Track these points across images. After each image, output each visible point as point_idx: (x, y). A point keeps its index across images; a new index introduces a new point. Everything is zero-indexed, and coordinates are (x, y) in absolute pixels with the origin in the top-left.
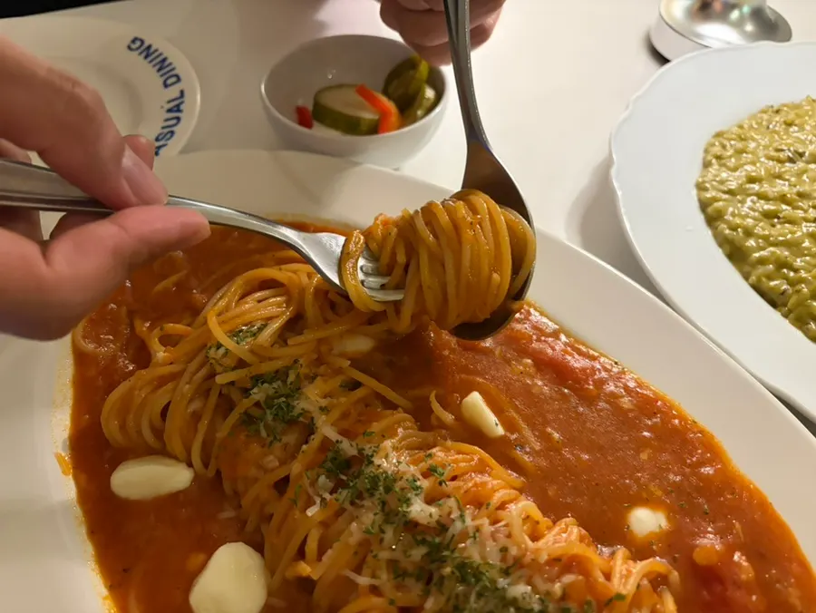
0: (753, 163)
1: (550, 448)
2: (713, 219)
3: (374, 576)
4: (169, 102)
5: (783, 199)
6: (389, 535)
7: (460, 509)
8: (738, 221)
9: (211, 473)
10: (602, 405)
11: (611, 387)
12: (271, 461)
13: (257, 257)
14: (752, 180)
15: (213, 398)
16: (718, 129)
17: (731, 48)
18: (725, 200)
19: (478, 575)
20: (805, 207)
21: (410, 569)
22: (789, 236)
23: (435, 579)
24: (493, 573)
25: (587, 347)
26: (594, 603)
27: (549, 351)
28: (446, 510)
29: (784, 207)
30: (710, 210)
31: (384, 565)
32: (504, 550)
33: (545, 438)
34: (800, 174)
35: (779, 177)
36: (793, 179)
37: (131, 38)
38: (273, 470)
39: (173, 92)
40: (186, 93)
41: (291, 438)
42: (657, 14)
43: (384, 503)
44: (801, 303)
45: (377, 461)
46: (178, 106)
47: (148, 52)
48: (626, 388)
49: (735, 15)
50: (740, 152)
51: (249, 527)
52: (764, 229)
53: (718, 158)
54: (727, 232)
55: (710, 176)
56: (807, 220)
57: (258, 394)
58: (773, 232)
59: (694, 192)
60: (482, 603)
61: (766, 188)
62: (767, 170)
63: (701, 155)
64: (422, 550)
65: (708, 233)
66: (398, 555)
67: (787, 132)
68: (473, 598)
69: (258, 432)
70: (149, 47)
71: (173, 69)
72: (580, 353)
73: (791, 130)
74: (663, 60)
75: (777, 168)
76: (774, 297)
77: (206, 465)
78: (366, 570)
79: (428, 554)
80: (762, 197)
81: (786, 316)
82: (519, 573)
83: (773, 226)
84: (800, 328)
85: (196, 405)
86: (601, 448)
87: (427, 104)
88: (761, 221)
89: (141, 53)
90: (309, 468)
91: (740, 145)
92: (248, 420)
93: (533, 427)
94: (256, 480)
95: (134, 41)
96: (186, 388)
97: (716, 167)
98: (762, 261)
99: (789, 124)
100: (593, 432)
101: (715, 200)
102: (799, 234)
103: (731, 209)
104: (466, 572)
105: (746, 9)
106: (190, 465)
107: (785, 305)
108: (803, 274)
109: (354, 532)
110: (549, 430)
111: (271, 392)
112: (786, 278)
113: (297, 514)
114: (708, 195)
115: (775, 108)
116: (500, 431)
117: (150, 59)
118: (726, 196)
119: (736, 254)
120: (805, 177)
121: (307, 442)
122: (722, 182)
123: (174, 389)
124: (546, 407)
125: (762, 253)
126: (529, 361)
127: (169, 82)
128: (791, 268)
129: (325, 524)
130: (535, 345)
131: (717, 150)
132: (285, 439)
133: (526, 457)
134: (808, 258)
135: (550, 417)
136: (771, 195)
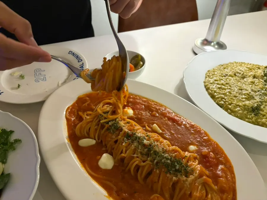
0: (216, 77)
1: (172, 134)
2: (207, 89)
3: (137, 154)
4: (80, 65)
5: (223, 84)
6: (140, 147)
7: (154, 141)
8: (213, 89)
9: (100, 141)
10: (183, 126)
11: (184, 123)
12: (114, 137)
13: (105, 98)
14: (216, 81)
15: (100, 125)
16: (208, 70)
17: (212, 51)
18: (210, 85)
19: (158, 153)
20: (228, 86)
21: (145, 153)
22: (224, 92)
23: (150, 154)
24: (161, 153)
25: (179, 115)
26: (181, 158)
27: (171, 116)
28: (151, 142)
29: (223, 86)
30: (206, 87)
31: (139, 153)
32: (163, 149)
33: (171, 133)
34: (226, 79)
35: (222, 80)
36: (225, 80)
37: (69, 51)
38: (114, 138)
39: (81, 63)
40: (84, 63)
41: (117, 132)
42: (194, 44)
43: (138, 141)
44: (227, 106)
45: (136, 134)
46: (82, 66)
47: (73, 54)
48: (188, 123)
49: (212, 44)
50: (213, 75)
51: (109, 151)
52: (218, 91)
53: (208, 76)
54: (210, 92)
55: (207, 80)
56: (228, 89)
57: (110, 123)
58: (220, 91)
59: (203, 84)
60: (159, 158)
61: (219, 82)
62: (219, 78)
63: (205, 75)
64: (147, 149)
65: (206, 93)
66: (142, 151)
67: (224, 70)
68: (157, 157)
69: (110, 131)
70: (74, 53)
71: (80, 58)
72: (178, 117)
73: (225, 69)
74: (196, 54)
75: (221, 78)
76: (221, 105)
77: (99, 140)
78: (135, 153)
79: (148, 150)
80: (218, 84)
81: (223, 109)
82: (166, 153)
83: (220, 90)
84: (226, 111)
85: (96, 127)
86: (183, 135)
87: (141, 65)
88: (218, 89)
89: (72, 55)
90: (122, 137)
91: (213, 73)
92: (108, 129)
93: (168, 131)
94: (110, 141)
95: (70, 52)
96: (94, 123)
97: (208, 78)
98: (218, 98)
99: (225, 68)
100: (181, 131)
101: (208, 85)
102: (226, 92)
103: (211, 87)
104: (156, 153)
105: (215, 43)
106: (95, 139)
107: (223, 107)
108: (227, 100)
109: (133, 147)
110: (171, 131)
111: (113, 123)
112: (223, 101)
113: (120, 146)
114: (206, 84)
115: (222, 65)
116: (161, 131)
117: (74, 56)
118: (210, 84)
119: (213, 97)
120: (228, 80)
121: (121, 132)
122: (209, 81)
123: (91, 124)
124: (171, 127)
125: (218, 96)
126: (167, 118)
127: (80, 61)
128: (224, 99)
129: (126, 147)
130: (168, 115)
131: (208, 74)
132: (116, 133)
133: (167, 136)
134: (228, 97)
135: (171, 129)
136: (220, 84)
